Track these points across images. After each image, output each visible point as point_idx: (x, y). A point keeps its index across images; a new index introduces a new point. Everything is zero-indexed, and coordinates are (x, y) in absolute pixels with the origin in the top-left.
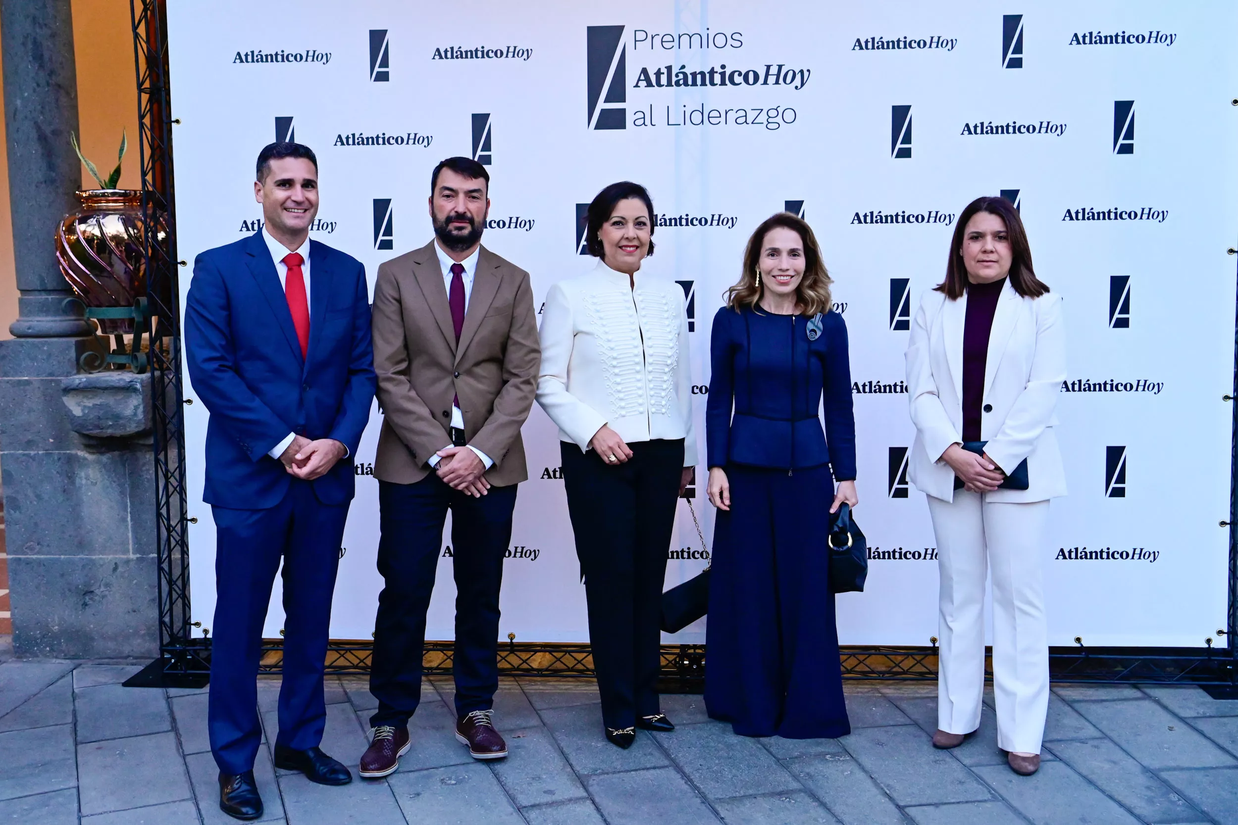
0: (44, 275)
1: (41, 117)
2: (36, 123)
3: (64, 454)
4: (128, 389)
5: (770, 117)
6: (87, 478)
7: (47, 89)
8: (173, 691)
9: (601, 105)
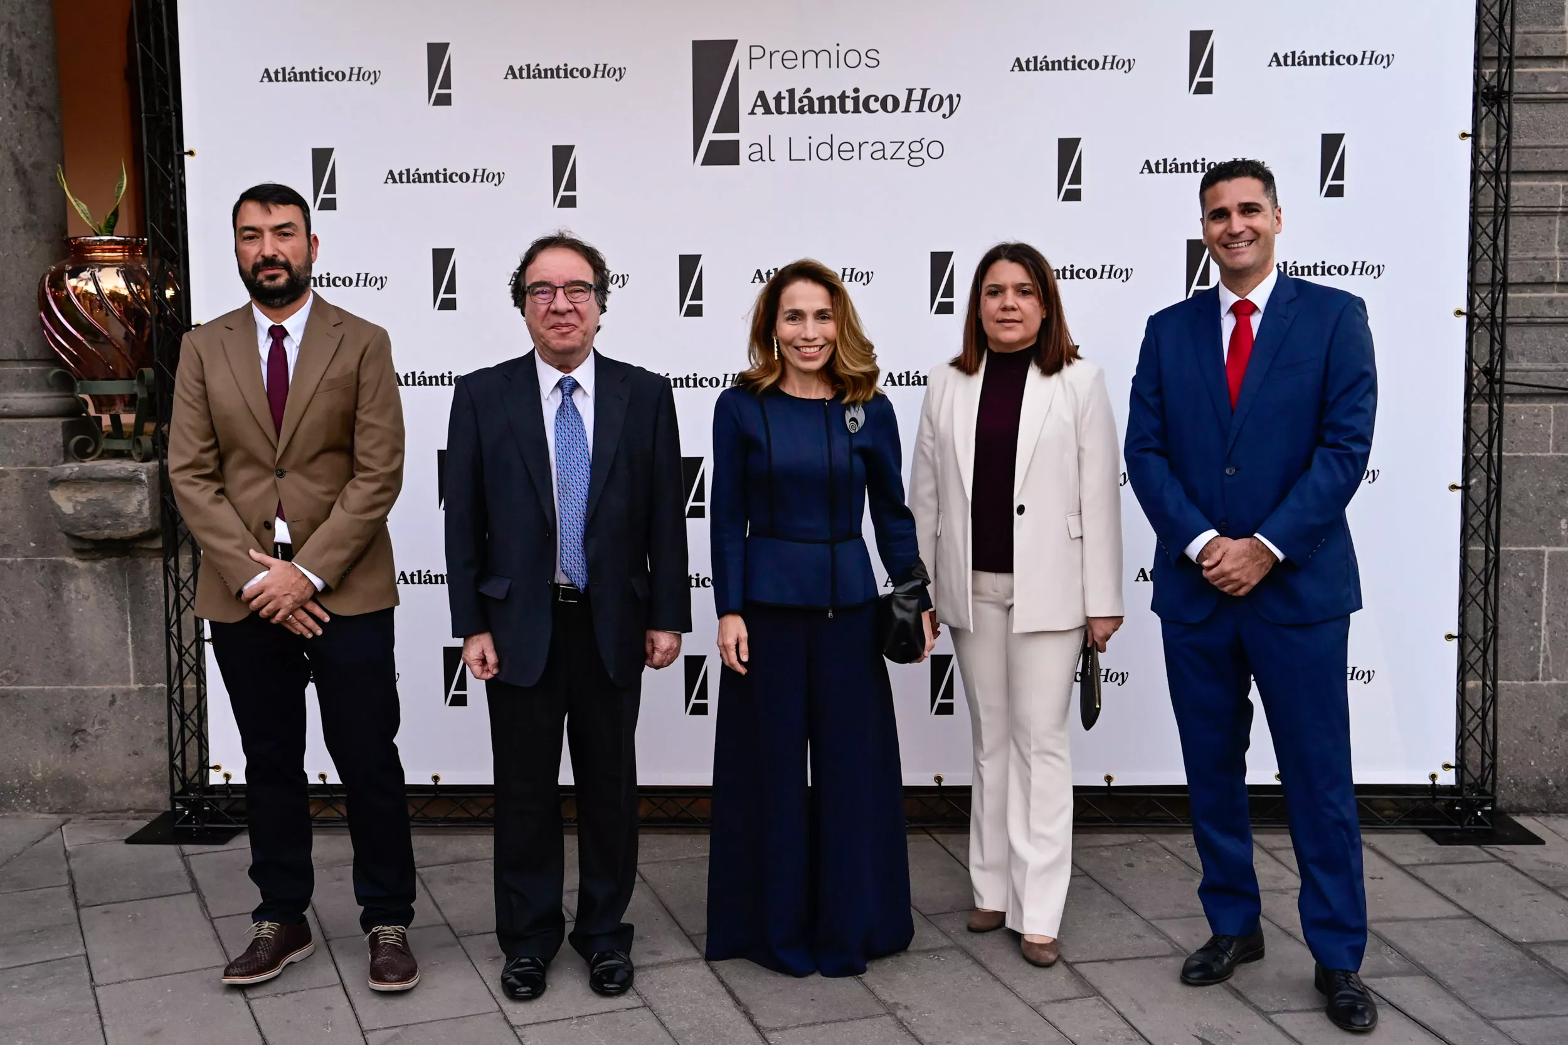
0: (22, 341)
1: (19, 147)
2: (12, 154)
3: (50, 561)
4: (131, 481)
5: (912, 151)
6: (77, 592)
7: (26, 112)
8: (188, 848)
9: (709, 136)
